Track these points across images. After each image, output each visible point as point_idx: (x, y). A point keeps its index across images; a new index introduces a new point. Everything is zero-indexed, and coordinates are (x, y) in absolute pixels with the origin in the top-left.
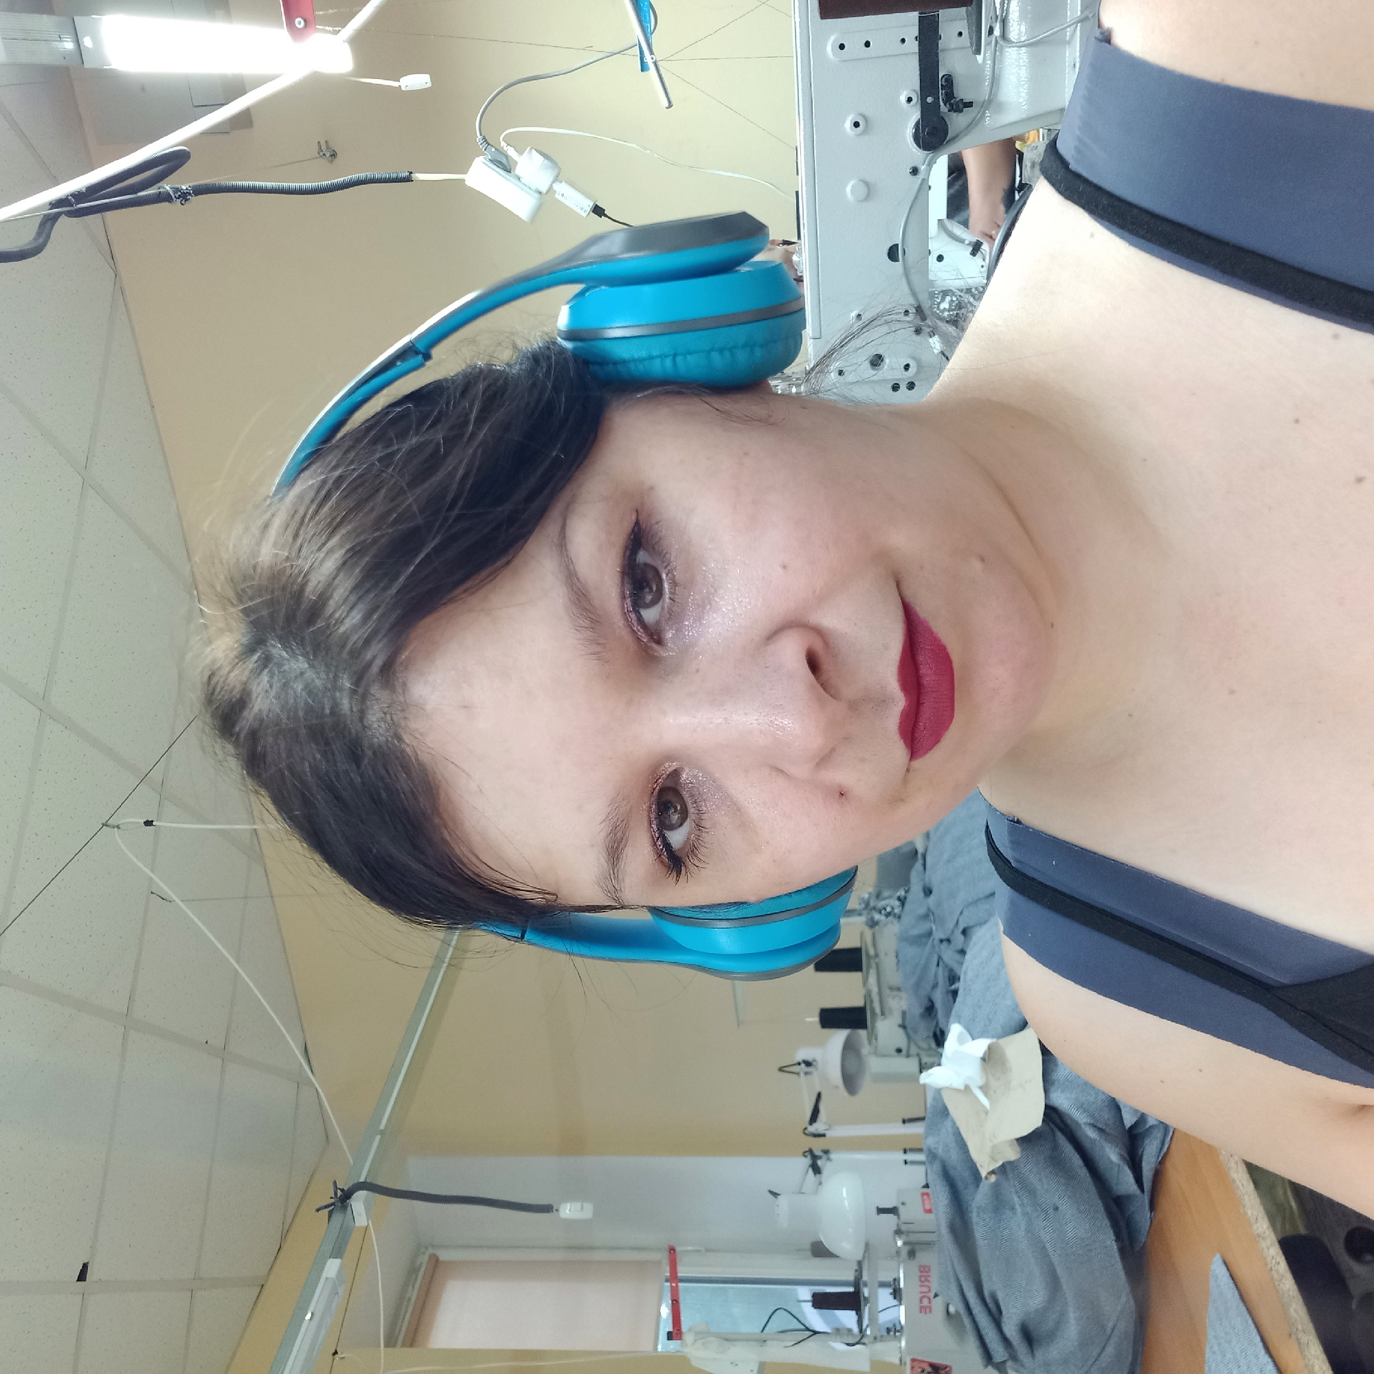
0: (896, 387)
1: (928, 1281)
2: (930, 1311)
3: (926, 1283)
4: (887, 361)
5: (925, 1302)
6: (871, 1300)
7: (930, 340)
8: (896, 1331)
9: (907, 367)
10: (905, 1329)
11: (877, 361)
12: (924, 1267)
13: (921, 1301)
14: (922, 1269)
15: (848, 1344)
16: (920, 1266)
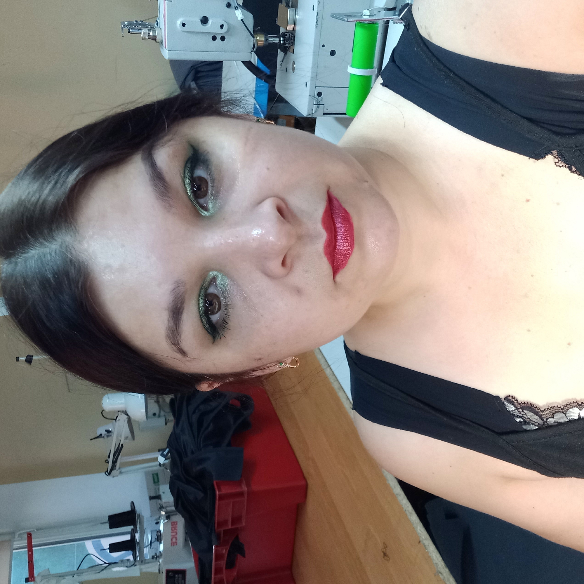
0: (214, 38)
1: (176, 529)
2: (176, 544)
3: (175, 531)
4: (210, 21)
5: (174, 540)
6: (140, 543)
7: (236, 11)
8: (158, 557)
9: (222, 27)
10: (163, 555)
11: (205, 20)
12: (174, 523)
13: (172, 540)
14: (173, 524)
15: (127, 567)
16: (172, 523)
